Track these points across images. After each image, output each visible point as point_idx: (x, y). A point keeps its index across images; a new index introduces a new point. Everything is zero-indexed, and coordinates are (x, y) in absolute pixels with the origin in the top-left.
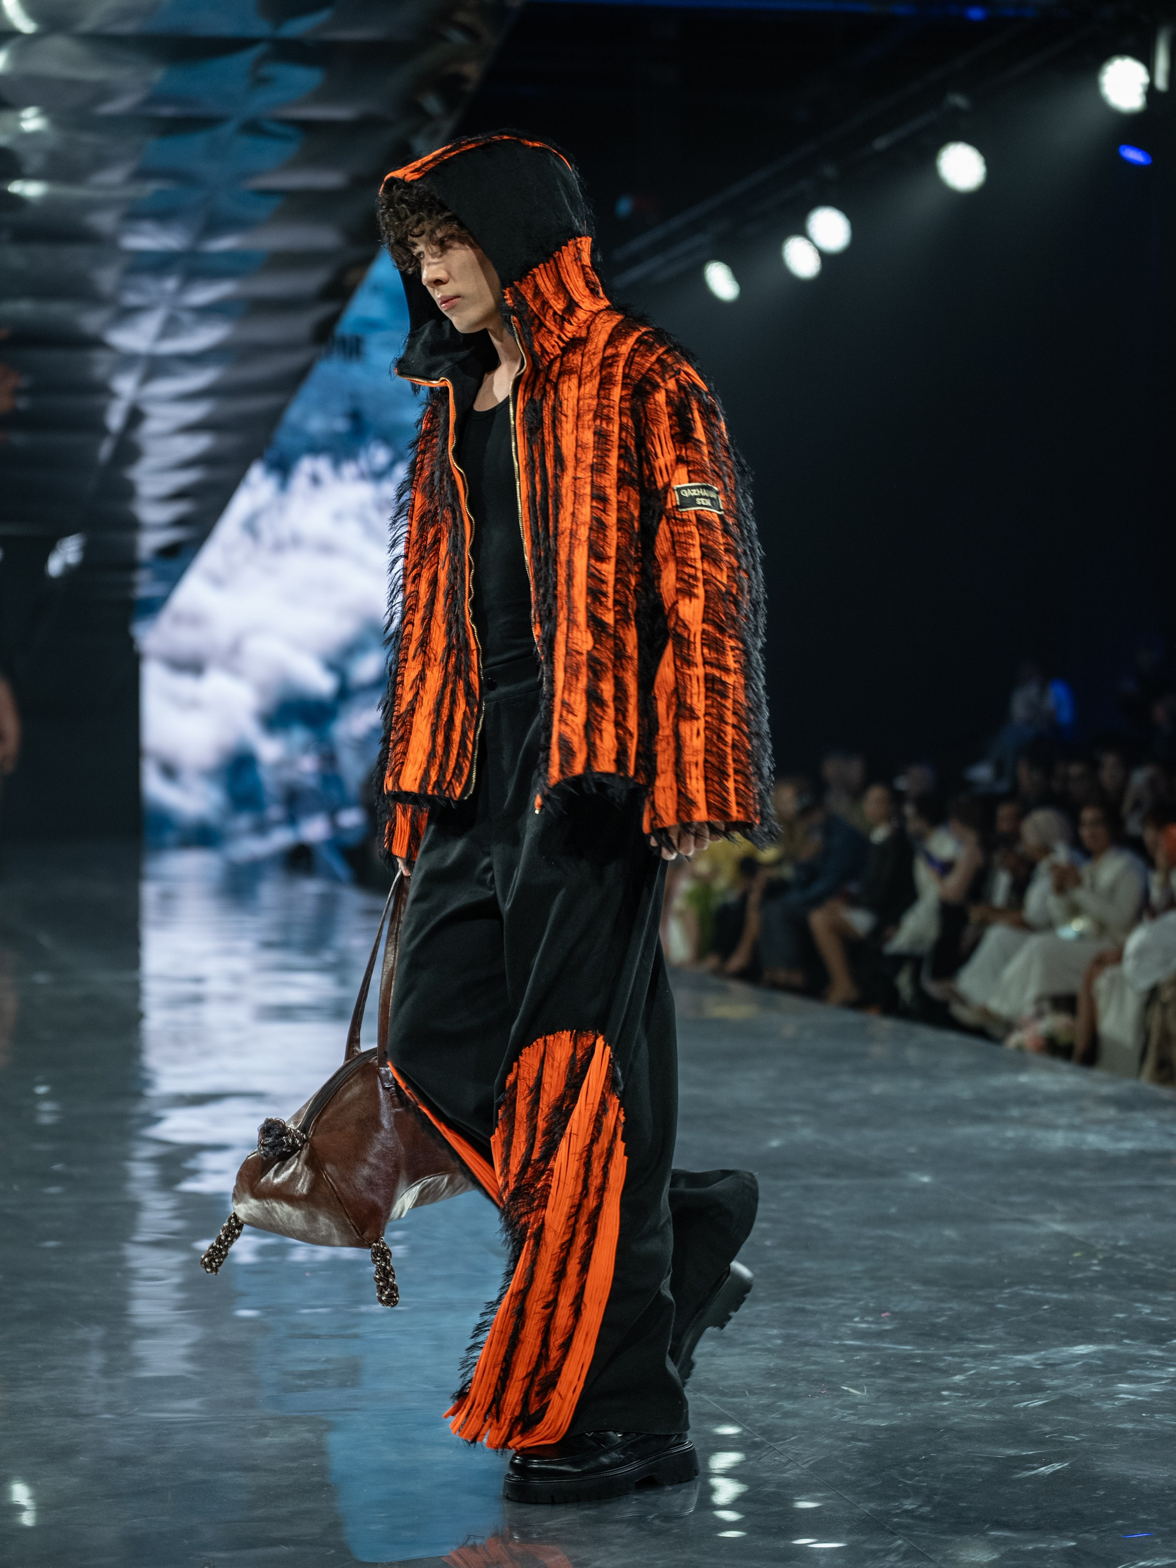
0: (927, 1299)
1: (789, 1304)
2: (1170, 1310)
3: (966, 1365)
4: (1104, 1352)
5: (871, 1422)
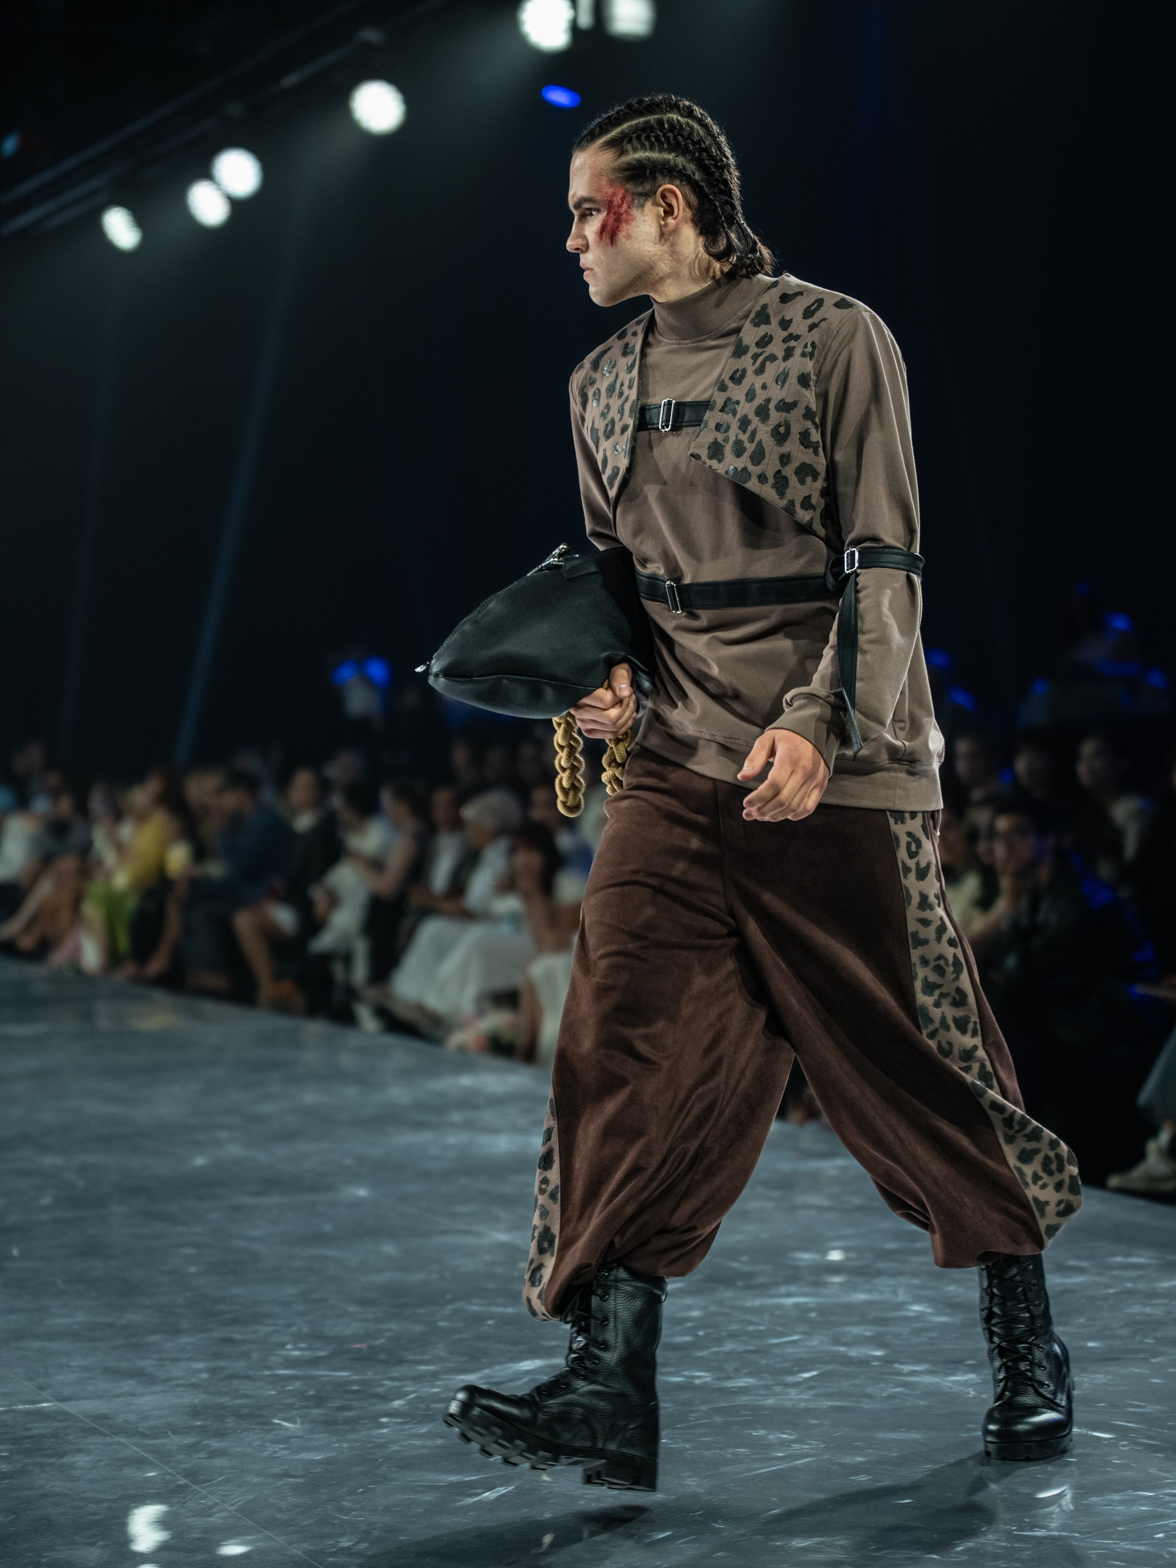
0: (365, 1320)
1: (216, 1335)
3: (406, 1389)
4: (550, 1366)
5: (305, 1456)
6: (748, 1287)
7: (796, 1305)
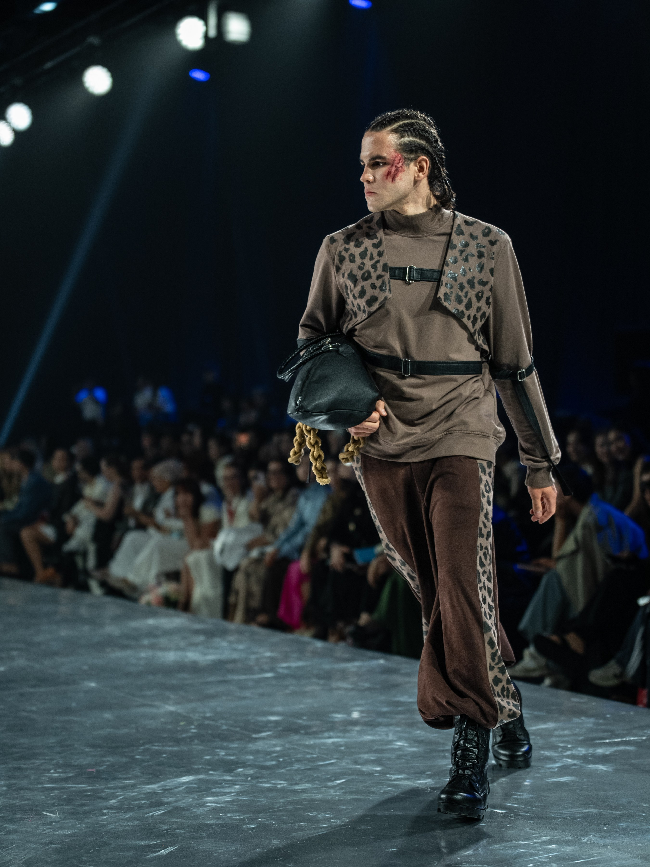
0: (95, 756)
1: (11, 765)
2: (236, 752)
3: (117, 794)
4: (198, 779)
5: (61, 832)
6: (307, 734)
7: (333, 743)
